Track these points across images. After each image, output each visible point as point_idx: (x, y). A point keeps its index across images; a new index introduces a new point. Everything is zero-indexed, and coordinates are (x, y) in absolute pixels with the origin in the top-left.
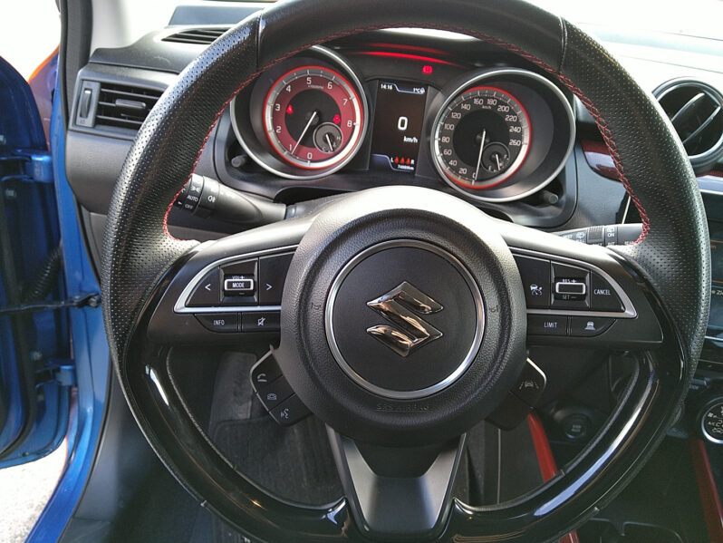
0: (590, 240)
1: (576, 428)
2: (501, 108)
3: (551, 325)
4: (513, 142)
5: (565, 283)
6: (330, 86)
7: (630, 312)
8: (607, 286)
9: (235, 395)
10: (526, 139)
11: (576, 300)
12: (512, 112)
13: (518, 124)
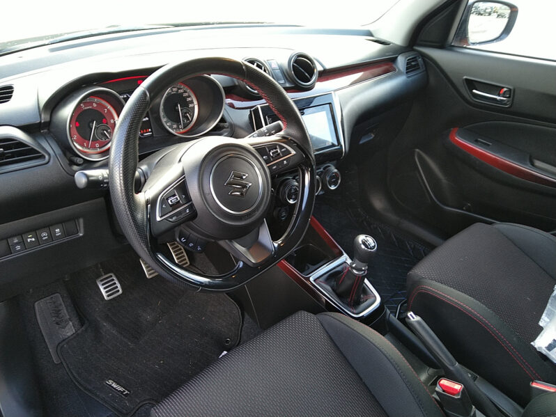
0: (260, 135)
1: (284, 214)
2: (181, 91)
3: (274, 167)
4: (191, 105)
5: (272, 151)
6: (95, 105)
7: (293, 152)
8: (284, 147)
9: (57, 324)
10: (195, 102)
11: (278, 156)
12: (185, 92)
13: (189, 96)
